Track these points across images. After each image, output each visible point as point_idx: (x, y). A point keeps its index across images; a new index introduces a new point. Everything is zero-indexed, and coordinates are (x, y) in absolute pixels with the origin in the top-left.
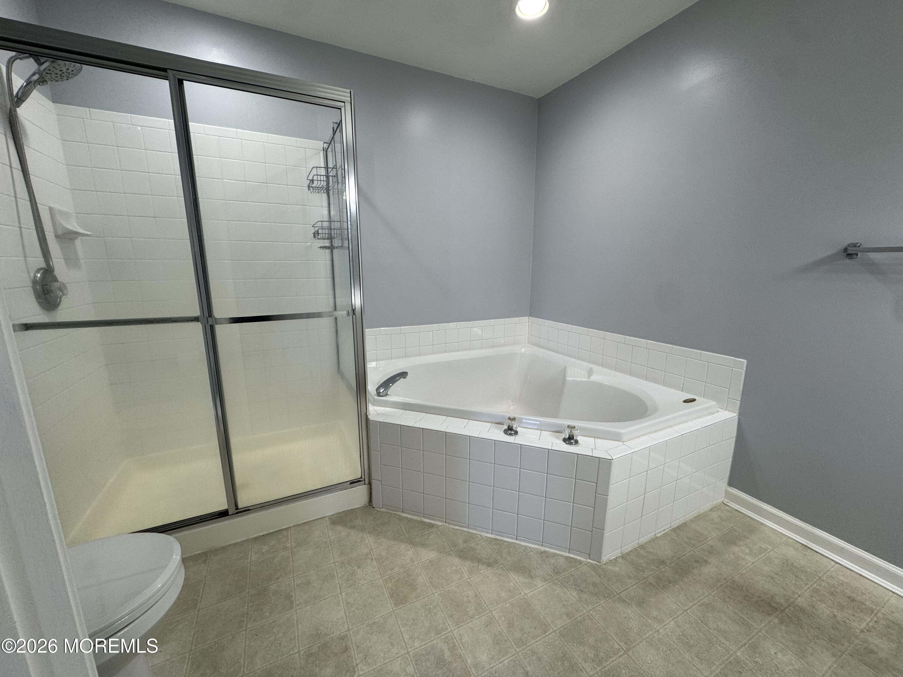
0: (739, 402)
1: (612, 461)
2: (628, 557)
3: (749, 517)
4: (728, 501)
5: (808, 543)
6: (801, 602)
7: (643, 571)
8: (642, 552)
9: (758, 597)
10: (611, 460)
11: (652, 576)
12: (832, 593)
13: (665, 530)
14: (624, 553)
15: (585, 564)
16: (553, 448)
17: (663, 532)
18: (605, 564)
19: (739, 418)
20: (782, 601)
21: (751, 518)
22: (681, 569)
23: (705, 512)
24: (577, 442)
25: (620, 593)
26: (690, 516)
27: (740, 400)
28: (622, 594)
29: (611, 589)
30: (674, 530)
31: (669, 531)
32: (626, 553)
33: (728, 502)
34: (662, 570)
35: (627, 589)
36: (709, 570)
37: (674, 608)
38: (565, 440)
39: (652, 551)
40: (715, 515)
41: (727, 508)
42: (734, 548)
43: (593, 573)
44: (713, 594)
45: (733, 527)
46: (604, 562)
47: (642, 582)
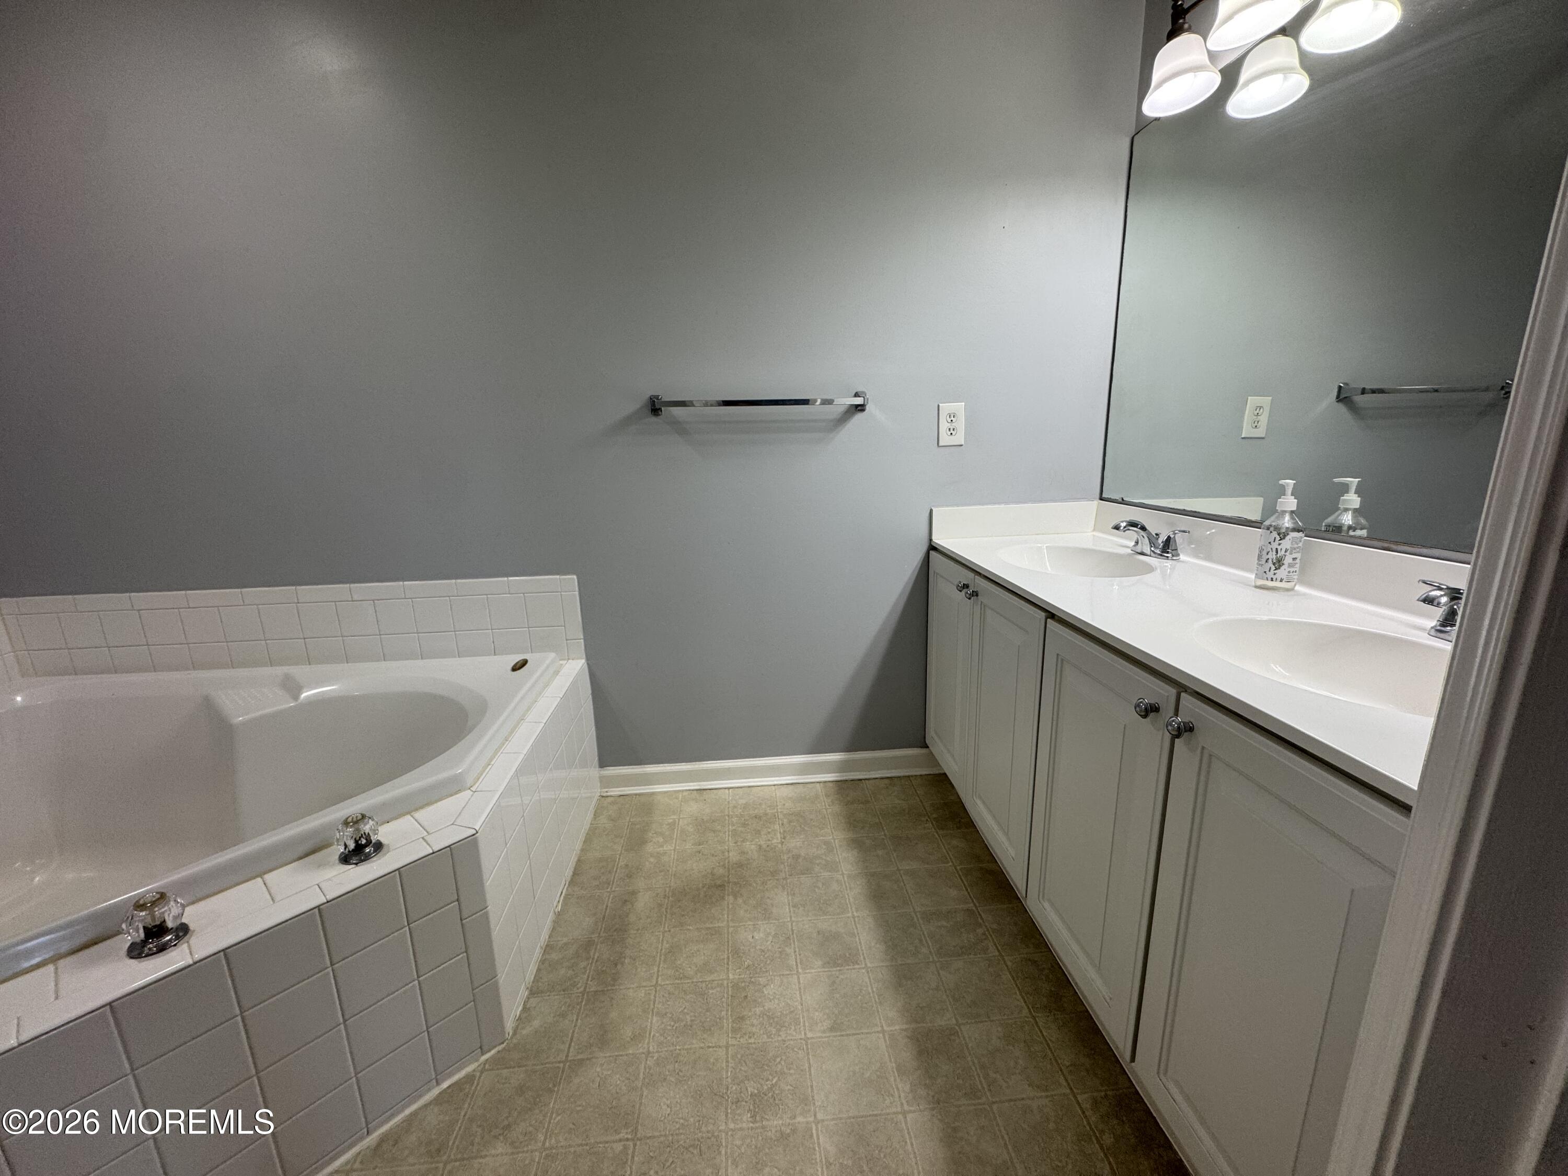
0: (582, 641)
1: (477, 835)
2: (540, 984)
3: (636, 795)
4: (606, 790)
5: (699, 785)
6: (734, 856)
7: (574, 985)
8: (555, 956)
9: (703, 887)
10: (474, 835)
11: (590, 979)
12: (745, 824)
13: (562, 893)
14: (531, 984)
15: (482, 1072)
16: (329, 897)
17: (562, 898)
18: (515, 1033)
19: (588, 664)
20: (721, 871)
21: (640, 795)
22: (615, 930)
23: (591, 824)
24: (379, 846)
25: (567, 1056)
26: (578, 845)
27: (582, 637)
28: (570, 1054)
29: (551, 1066)
30: (572, 882)
31: (567, 890)
32: (533, 982)
33: (607, 792)
34: (596, 957)
35: (572, 1040)
36: (643, 901)
37: (643, 995)
38: (345, 859)
39: (565, 940)
40: (603, 820)
41: (609, 800)
42: (648, 848)
43: (505, 1072)
44: (666, 929)
45: (630, 821)
46: (511, 1034)
47: (583, 1003)
